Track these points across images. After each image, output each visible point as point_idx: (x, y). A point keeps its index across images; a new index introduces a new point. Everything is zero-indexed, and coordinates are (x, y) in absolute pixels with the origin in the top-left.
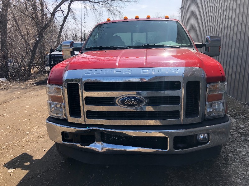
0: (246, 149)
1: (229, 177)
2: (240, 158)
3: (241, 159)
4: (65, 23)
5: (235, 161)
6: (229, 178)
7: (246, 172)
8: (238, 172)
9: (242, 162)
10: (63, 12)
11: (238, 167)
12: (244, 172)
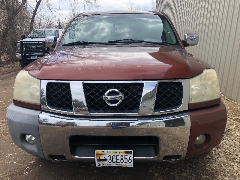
0: (229, 141)
1: (216, 174)
2: (224, 152)
3: (226, 153)
4: (38, 9)
5: (220, 156)
6: (216, 176)
8: (224, 168)
9: (227, 156)
11: (224, 163)
12: (231, 168)
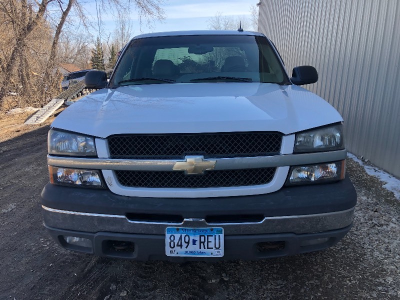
4: (65, 22)
10: (61, 4)
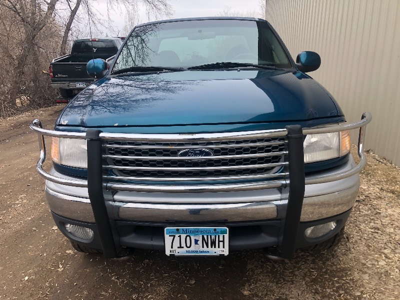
4: (74, 20)
7: (378, 262)
8: (364, 261)
10: (69, 2)
12: (374, 262)
